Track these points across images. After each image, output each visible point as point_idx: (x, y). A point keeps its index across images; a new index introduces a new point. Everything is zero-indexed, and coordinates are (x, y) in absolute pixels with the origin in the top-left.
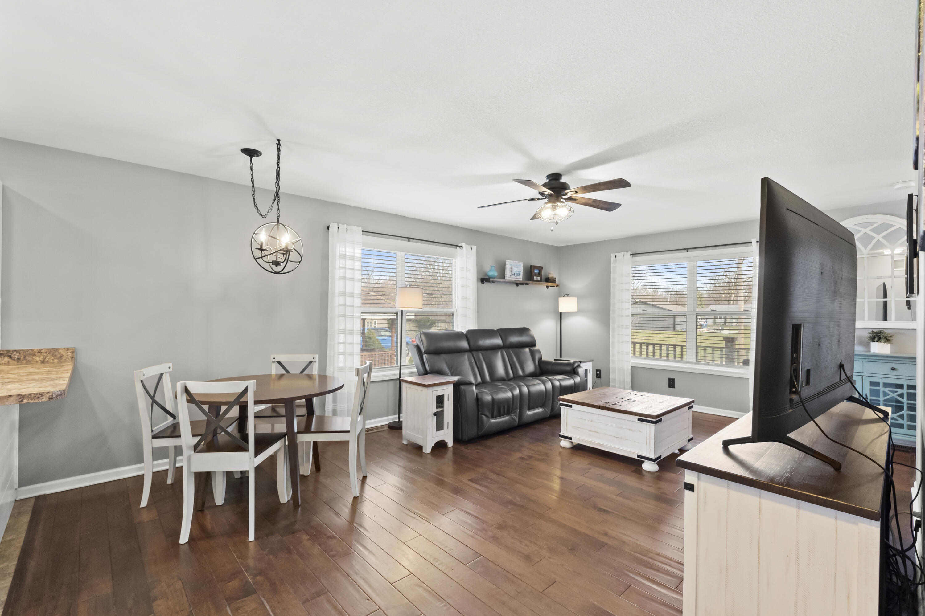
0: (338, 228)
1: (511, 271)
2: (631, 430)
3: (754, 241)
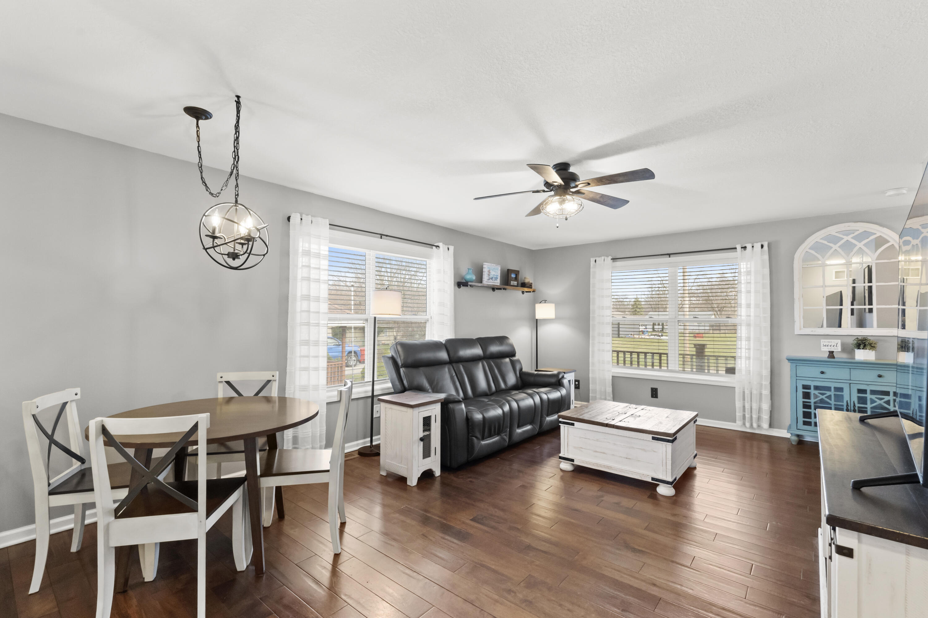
0: (301, 219)
1: (489, 275)
2: (644, 450)
3: (739, 247)
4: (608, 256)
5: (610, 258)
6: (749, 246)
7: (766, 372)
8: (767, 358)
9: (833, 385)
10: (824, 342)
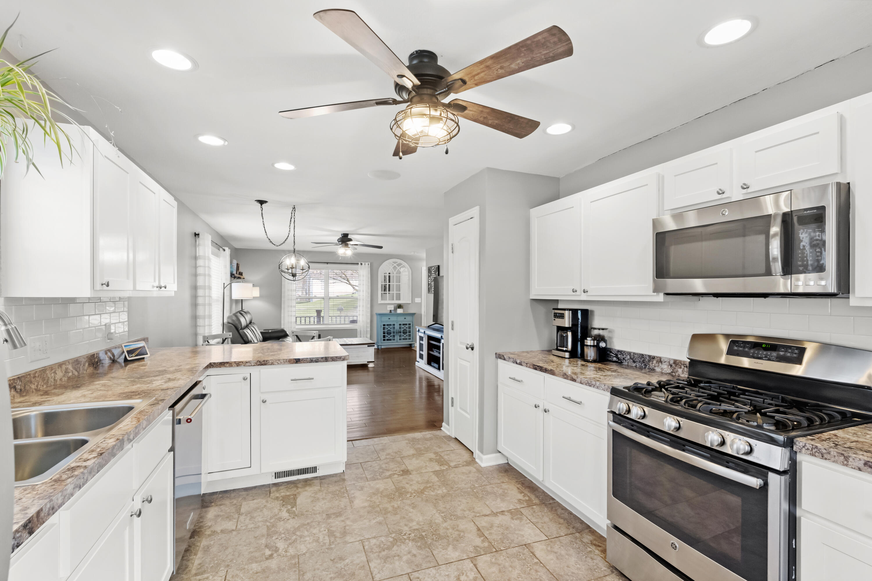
3: (360, 263)
6: (363, 263)
7: (369, 321)
8: (369, 314)
9: (392, 323)
10: (388, 306)
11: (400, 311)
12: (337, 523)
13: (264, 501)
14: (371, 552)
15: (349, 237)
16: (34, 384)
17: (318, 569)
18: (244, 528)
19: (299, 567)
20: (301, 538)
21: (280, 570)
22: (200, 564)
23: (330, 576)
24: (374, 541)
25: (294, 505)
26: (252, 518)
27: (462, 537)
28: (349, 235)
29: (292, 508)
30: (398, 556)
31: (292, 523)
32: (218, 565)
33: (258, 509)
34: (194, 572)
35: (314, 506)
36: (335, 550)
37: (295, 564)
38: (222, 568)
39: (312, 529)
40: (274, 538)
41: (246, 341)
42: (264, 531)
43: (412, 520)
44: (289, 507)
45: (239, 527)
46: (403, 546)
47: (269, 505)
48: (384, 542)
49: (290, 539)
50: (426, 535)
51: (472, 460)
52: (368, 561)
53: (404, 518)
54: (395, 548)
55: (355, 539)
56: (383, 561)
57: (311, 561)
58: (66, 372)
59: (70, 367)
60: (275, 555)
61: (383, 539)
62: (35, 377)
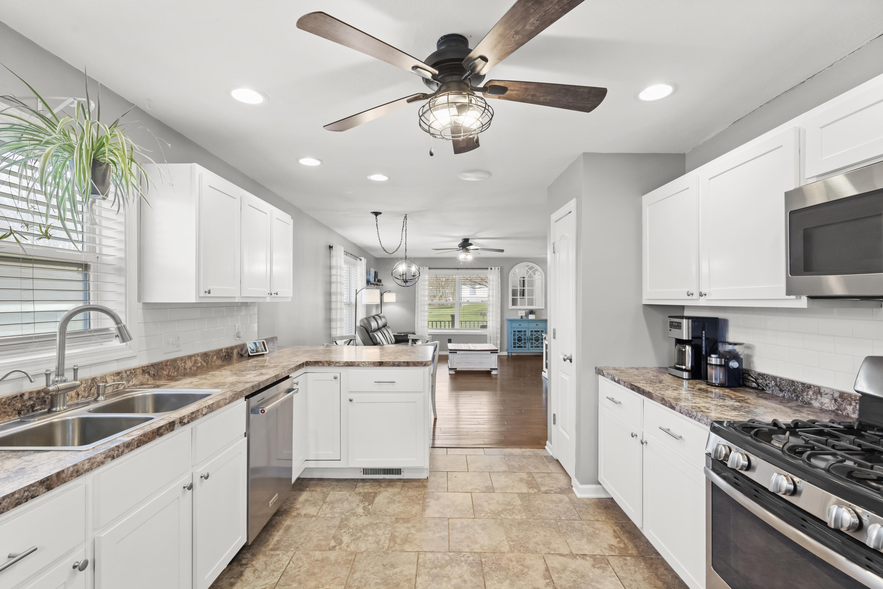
1: (372, 276)
2: (487, 358)
3: (489, 268)
4: (427, 267)
5: (428, 268)
6: (493, 268)
7: (499, 327)
8: (499, 320)
9: (523, 330)
10: (519, 312)
11: (531, 317)
12: (402, 528)
13: (348, 494)
14: (422, 566)
15: (469, 242)
16: (166, 371)
17: (368, 571)
18: (322, 516)
19: (353, 564)
20: (365, 536)
21: (337, 563)
22: (278, 541)
23: (376, 581)
24: (430, 556)
25: (371, 503)
26: (333, 508)
27: (524, 574)
28: (470, 240)
29: (369, 505)
30: (448, 577)
31: (364, 520)
32: (290, 545)
33: (341, 500)
34: (271, 546)
35: (388, 508)
36: (390, 556)
37: (351, 561)
38: (292, 549)
39: (377, 530)
40: (343, 531)
41: (374, 343)
42: (337, 522)
43: (476, 543)
44: (367, 504)
45: (319, 514)
46: (457, 569)
47: (350, 499)
48: (439, 559)
49: (355, 535)
50: (485, 561)
51: (569, 488)
52: (416, 575)
53: (469, 538)
54: (448, 568)
55: (413, 549)
56: (431, 578)
57: (365, 561)
58: (195, 363)
59: (199, 359)
60: (338, 547)
61: (439, 555)
62: (166, 365)
